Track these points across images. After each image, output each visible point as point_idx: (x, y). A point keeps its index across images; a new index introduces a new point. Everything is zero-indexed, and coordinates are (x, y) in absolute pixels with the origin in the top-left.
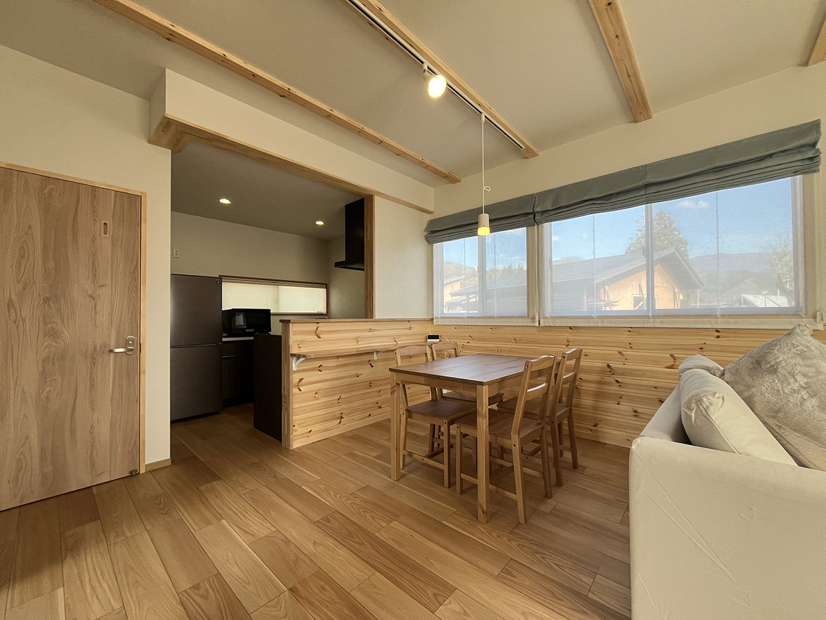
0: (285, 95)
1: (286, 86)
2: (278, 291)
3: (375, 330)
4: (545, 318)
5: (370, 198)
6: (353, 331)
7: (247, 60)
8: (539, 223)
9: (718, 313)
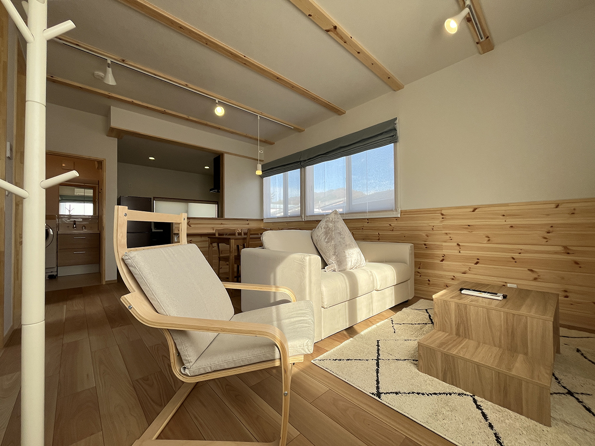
0: (164, 113)
1: (163, 109)
2: (188, 206)
3: (223, 224)
4: (307, 216)
5: (223, 154)
6: (211, 224)
7: (143, 101)
8: (304, 166)
9: (367, 211)
